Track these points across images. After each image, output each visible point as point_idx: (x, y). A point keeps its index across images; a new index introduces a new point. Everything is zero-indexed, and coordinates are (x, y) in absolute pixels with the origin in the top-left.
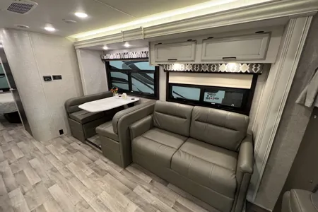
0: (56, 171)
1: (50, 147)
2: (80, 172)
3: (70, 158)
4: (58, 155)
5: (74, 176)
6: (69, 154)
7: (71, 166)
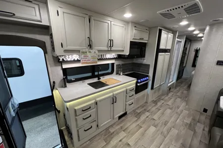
0: (165, 125)
1: (186, 112)
2: (171, 141)
3: (182, 128)
4: (180, 120)
5: (165, 137)
6: (186, 125)
7: (174, 132)
